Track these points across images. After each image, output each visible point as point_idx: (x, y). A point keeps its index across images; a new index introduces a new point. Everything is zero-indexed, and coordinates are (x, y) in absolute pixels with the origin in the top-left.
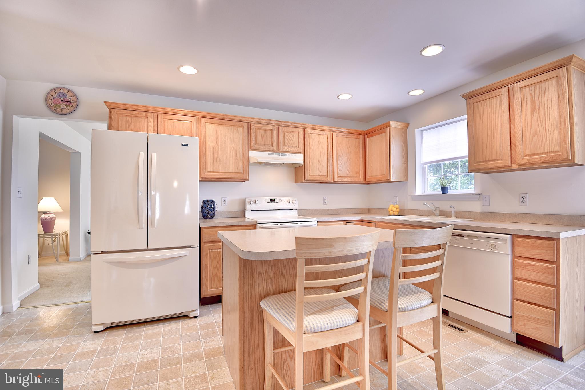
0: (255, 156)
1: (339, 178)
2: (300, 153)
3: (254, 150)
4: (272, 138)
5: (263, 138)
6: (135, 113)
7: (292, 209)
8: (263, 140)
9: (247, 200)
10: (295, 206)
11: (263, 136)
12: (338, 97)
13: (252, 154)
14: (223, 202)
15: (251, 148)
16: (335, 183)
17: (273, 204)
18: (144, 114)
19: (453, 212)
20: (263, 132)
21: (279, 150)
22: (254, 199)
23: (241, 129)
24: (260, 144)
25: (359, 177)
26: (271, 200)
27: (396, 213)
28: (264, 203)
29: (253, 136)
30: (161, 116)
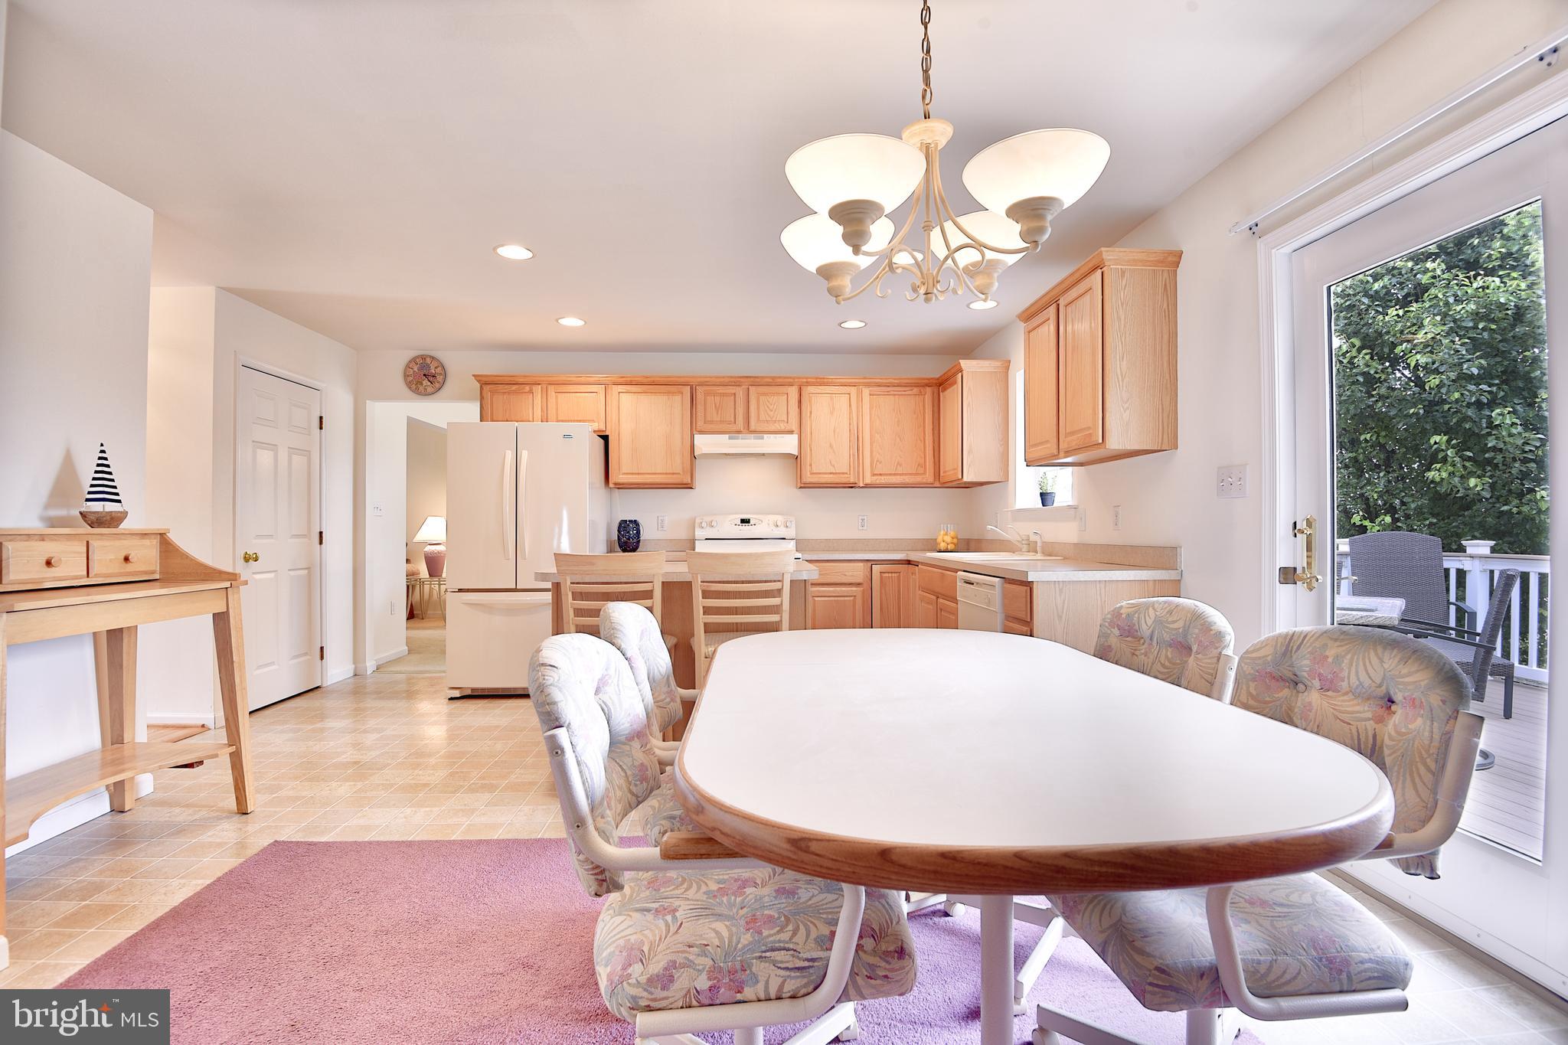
0: (705, 443)
1: (875, 478)
2: (791, 432)
3: (701, 432)
4: (735, 409)
5: (717, 409)
6: (514, 387)
7: (784, 539)
8: (717, 414)
9: (698, 521)
10: (790, 533)
11: (718, 405)
12: (840, 325)
13: (699, 439)
14: (661, 525)
15: (694, 429)
16: (867, 486)
17: (745, 527)
18: (527, 388)
19: (1039, 544)
20: (717, 399)
21: (748, 429)
22: (708, 519)
23: (677, 398)
24: (712, 422)
25: (925, 473)
26: (743, 521)
27: (950, 547)
28: (729, 526)
29: (700, 408)
30: (551, 389)
